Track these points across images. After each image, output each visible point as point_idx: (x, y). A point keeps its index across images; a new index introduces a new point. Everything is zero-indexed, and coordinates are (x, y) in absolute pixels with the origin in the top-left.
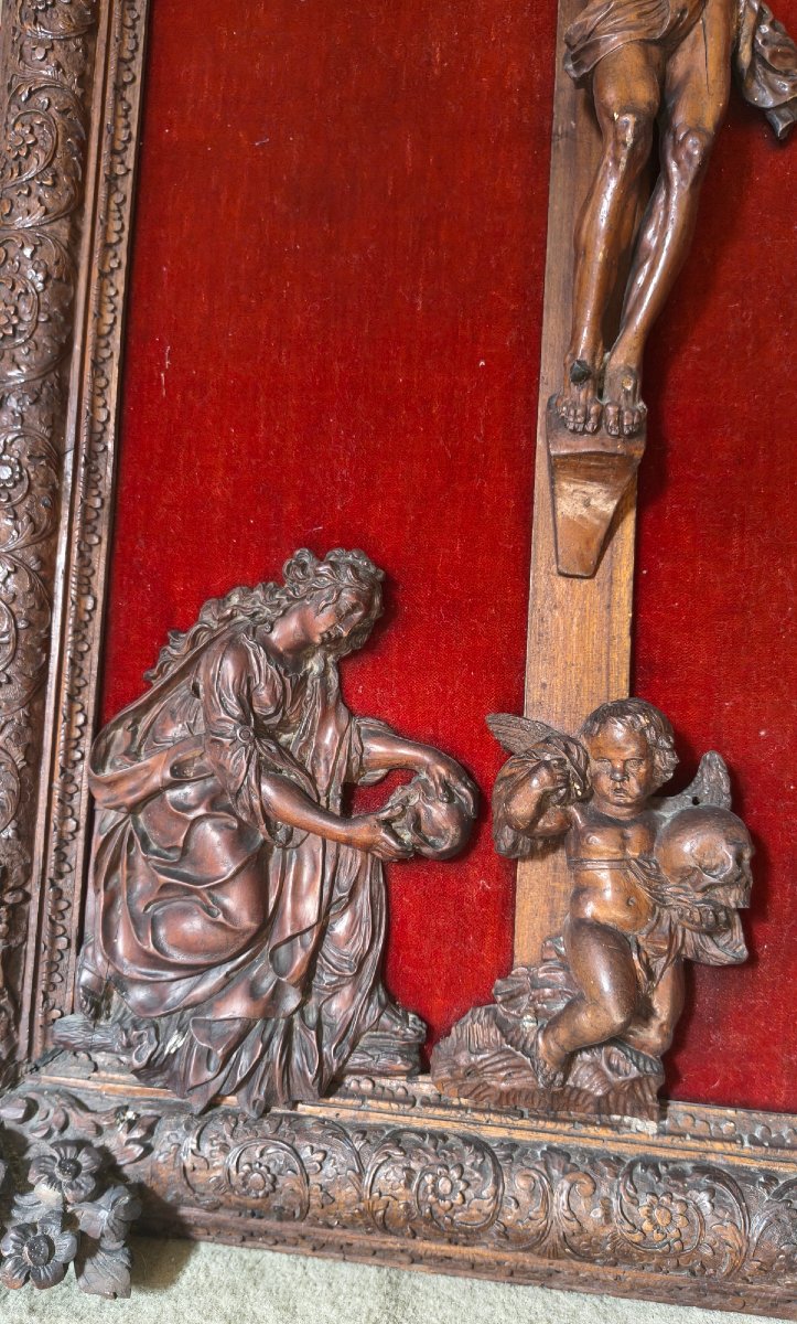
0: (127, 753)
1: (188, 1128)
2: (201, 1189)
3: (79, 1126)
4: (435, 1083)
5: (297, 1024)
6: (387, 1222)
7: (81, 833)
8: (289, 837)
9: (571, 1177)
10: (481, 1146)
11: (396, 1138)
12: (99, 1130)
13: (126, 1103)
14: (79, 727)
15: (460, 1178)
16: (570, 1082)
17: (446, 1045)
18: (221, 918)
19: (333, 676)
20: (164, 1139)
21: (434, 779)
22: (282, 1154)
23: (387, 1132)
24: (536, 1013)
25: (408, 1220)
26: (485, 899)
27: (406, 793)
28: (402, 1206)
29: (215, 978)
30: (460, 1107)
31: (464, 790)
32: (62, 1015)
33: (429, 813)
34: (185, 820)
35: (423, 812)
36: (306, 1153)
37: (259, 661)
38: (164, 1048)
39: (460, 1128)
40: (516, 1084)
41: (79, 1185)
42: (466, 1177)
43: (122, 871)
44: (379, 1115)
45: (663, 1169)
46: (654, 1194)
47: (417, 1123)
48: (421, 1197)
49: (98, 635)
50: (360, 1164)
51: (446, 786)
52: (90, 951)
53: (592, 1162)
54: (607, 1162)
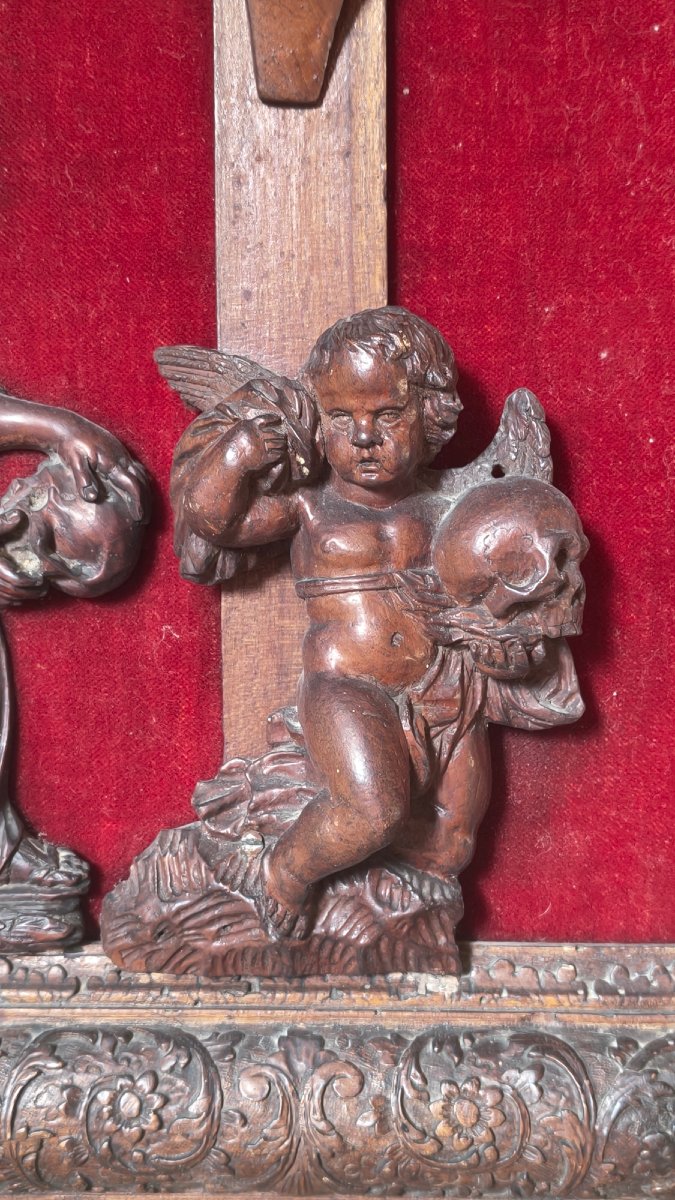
4: (109, 954)
6: (43, 1171)
9: (325, 1070)
10: (184, 1041)
11: (49, 1042)
15: (153, 1090)
16: (319, 930)
17: (120, 895)
21: (71, 464)
23: (34, 1036)
24: (262, 828)
25: (77, 1162)
26: (173, 657)
28: (63, 1144)
30: (150, 986)
31: (125, 479)
33: (67, 520)
39: (151, 1019)
40: (235, 941)
42: (163, 1088)
44: (21, 1010)
45: (465, 1044)
46: (452, 1083)
47: (83, 1018)
48: (93, 1127)
51: (92, 471)
53: (359, 1045)
54: (381, 1042)
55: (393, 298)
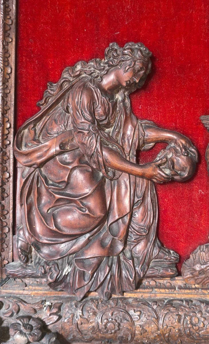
0: (34, 140)
1: (76, 306)
2: (85, 332)
3: (24, 310)
4: (184, 280)
5: (122, 258)
6: (170, 338)
7: (11, 179)
8: (114, 174)
11: (170, 303)
12: (35, 311)
13: (44, 299)
14: (7, 129)
15: (201, 317)
17: (188, 262)
18: (87, 212)
19: (127, 101)
20: (66, 311)
21: (179, 146)
22: (121, 314)
23: (166, 301)
25: (180, 336)
26: (201, 198)
27: (165, 153)
28: (177, 331)
29: (82, 240)
31: (193, 150)
32: (8, 263)
33: (178, 161)
34: (68, 168)
35: (175, 160)
36: (132, 312)
37: (98, 94)
38: (62, 272)
39: (197, 297)
41: (34, 334)
42: (204, 316)
43: (33, 197)
44: (160, 294)
47: (178, 297)
48: (185, 326)
49: (13, 85)
50: (157, 315)
52: (21, 233)
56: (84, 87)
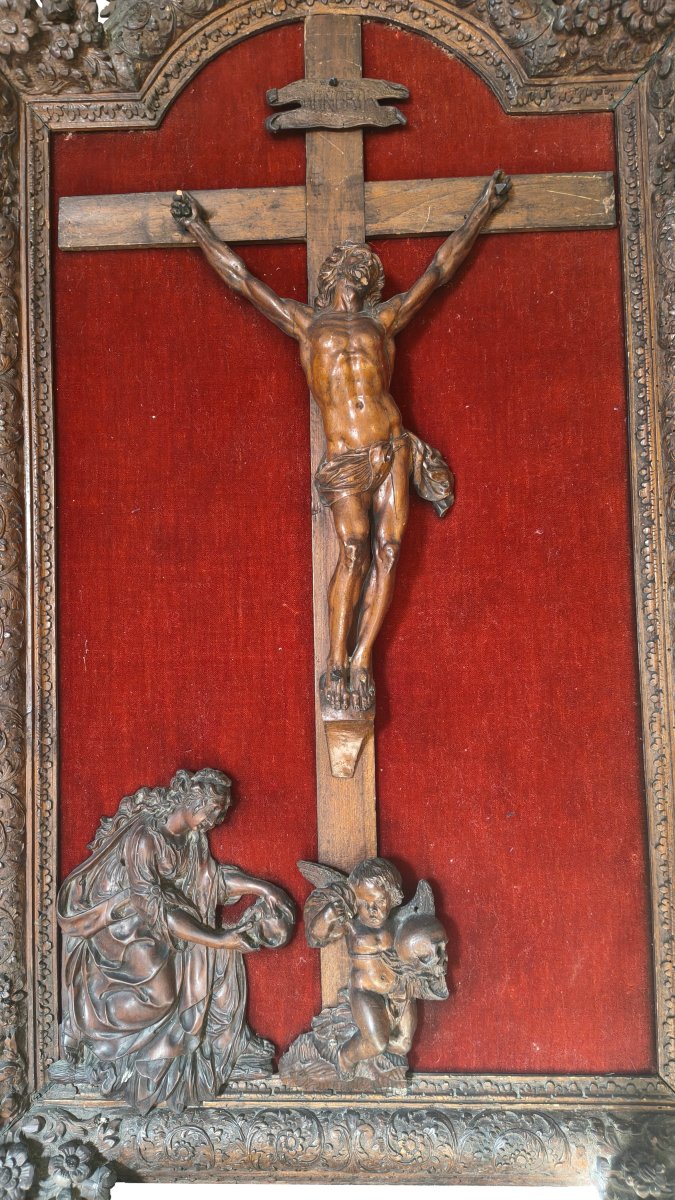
0: (81, 901)
1: (139, 1125)
2: (151, 1159)
3: (73, 1130)
5: (198, 1055)
6: (260, 1165)
7: (55, 950)
8: (186, 945)
9: (361, 1128)
10: (310, 1115)
11: (262, 1116)
12: (86, 1132)
13: (99, 1112)
14: (48, 884)
15: (300, 1136)
16: (357, 1075)
17: (286, 1058)
18: (149, 1002)
19: (204, 840)
20: (127, 1129)
21: (269, 903)
22: (197, 1134)
23: (257, 1113)
24: (337, 1038)
25: (272, 1162)
26: (303, 968)
27: (253, 912)
28: (268, 1156)
29: (147, 1033)
30: (297, 1092)
31: (288, 910)
32: (54, 1061)
33: (268, 925)
34: (122, 945)
35: (264, 925)
36: (210, 1131)
38: (121, 1079)
39: (298, 1105)
40: (327, 1078)
41: (79, 1172)
42: (303, 1135)
43: (83, 973)
44: (251, 1102)
45: (410, 1117)
46: (406, 1133)
47: (273, 1105)
48: (279, 1150)
49: (55, 824)
50: (243, 1135)
51: (277, 909)
52: (68, 1023)
53: (372, 1116)
54: (380, 1115)
55: (379, 855)
56: (143, 833)
